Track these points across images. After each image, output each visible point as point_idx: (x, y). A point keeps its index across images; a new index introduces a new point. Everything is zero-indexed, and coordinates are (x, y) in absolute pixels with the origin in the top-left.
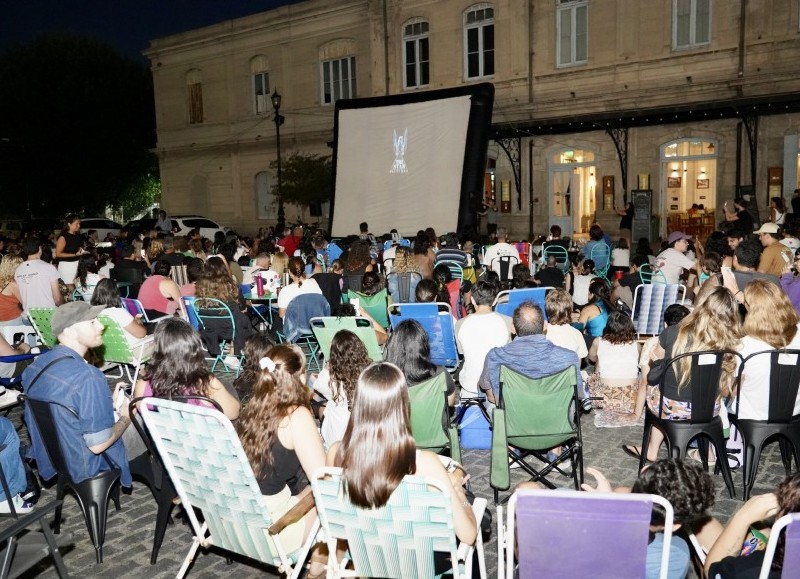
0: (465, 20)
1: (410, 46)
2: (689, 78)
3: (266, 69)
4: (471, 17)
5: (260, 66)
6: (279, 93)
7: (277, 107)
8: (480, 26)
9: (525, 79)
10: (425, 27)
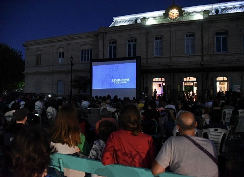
0: (127, 42)
1: (111, 47)
2: (190, 61)
3: (63, 51)
4: (129, 41)
5: (61, 50)
6: (73, 57)
7: (72, 61)
8: (132, 44)
9: (146, 58)
10: (116, 42)
